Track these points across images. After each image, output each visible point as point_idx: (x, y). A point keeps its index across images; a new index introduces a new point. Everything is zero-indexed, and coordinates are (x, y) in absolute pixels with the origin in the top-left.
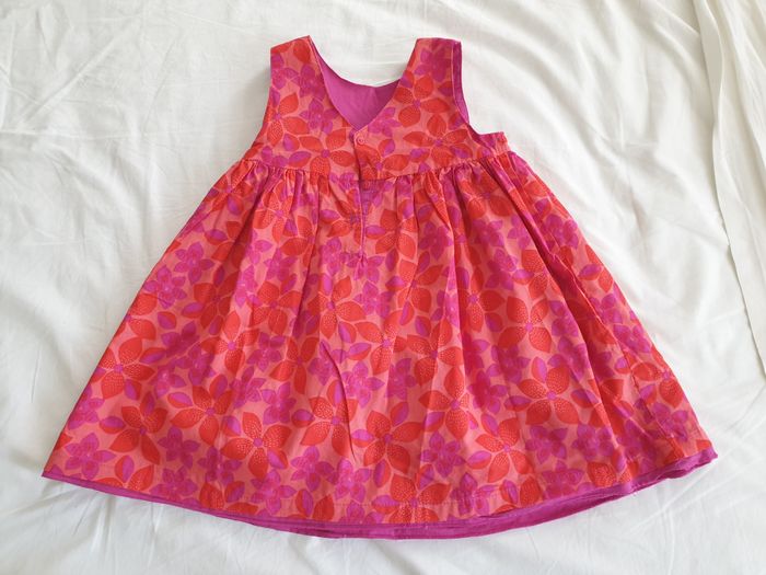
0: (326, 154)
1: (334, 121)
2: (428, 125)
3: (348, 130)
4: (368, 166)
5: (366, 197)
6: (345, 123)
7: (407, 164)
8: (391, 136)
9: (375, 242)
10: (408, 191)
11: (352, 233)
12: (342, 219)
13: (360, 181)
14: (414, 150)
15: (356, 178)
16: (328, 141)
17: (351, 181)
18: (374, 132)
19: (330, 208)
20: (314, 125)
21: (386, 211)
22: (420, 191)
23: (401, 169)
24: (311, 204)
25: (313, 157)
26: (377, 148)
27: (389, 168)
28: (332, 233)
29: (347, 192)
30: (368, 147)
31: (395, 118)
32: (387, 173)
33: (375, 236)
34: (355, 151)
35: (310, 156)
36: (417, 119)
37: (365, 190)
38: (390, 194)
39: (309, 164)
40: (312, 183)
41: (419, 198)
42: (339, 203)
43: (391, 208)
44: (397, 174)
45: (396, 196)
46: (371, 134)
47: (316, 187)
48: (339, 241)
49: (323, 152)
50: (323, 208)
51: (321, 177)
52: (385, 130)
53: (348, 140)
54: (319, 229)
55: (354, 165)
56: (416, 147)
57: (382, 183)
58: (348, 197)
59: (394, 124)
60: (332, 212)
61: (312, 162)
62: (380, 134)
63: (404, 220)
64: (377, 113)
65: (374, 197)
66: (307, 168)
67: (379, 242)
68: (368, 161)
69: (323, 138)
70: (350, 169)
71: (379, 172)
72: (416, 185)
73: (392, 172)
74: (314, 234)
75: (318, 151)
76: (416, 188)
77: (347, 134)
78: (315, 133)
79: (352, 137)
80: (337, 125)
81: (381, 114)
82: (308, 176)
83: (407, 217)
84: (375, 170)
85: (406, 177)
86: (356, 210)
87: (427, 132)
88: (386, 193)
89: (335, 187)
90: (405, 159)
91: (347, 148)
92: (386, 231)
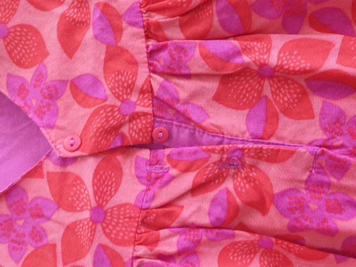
0: (100, 215)
1: (31, 196)
2: (42, 8)
3: (50, 166)
4: (125, 130)
5: (185, 135)
6: (36, 172)
7: (123, 50)
8: (63, 82)
9: (283, 119)
10: (180, 49)
11: (264, 166)
12: (229, 184)
13: (152, 144)
14: (96, 37)
15: (145, 154)
16: (72, 208)
17: (151, 164)
18: (55, 114)
19: (206, 206)
20: (38, 235)
21: (218, 98)
22: (183, 26)
23: (134, 63)
24: (198, 243)
25: (106, 241)
26: (89, 111)
27: (130, 87)
28: (260, 205)
29: (173, 172)
30: (86, 128)
31: (28, 74)
32: (142, 92)
33: (271, 120)
34: (93, 154)
35: (102, 247)
36: (30, 31)
37: (170, 136)
38: (183, 88)
39: (119, 249)
40: (156, 241)
41: (199, 28)
42: (196, 189)
43: (213, 86)
44: (143, 73)
45: (188, 76)
46: (59, 123)
47: (164, 232)
48: (283, 194)
49: (94, 221)
50: (205, 220)
51: (144, 223)
52: (53, 94)
53: (71, 169)
54: (243, 227)
55: (119, 158)
56: (90, 33)
57: (161, 104)
58: (187, 170)
59: (39, 77)
60: (214, 201)
61: (116, 242)
62: (59, 103)
63: (246, 59)
64: (18, 109)
65: (188, 120)
66: (126, 252)
67: (287, 112)
68: (116, 129)
69: (66, 217)
70: (128, 166)
71: (139, 109)
72: (168, 33)
73: (140, 81)
74: (255, 238)
75: (93, 231)
76: (175, 34)
77: (58, 169)
78: (54, 233)
79: (64, 161)
80: (39, 189)
81: (19, 102)
82: (142, 250)
83: (238, 53)
84: (135, 117)
85: (151, 54)
86: (215, 157)
87: (60, 10)
88: (183, 95)
89: (164, 196)
90: (114, 54)
91: (87, 170)
92: (260, 98)
